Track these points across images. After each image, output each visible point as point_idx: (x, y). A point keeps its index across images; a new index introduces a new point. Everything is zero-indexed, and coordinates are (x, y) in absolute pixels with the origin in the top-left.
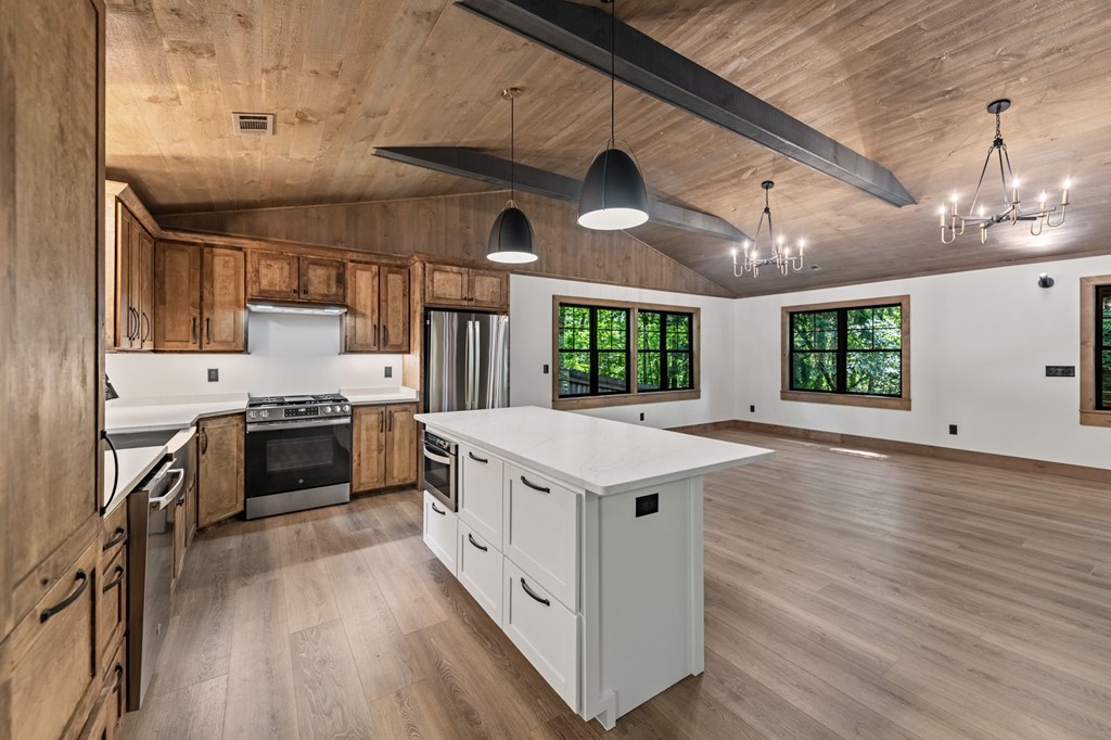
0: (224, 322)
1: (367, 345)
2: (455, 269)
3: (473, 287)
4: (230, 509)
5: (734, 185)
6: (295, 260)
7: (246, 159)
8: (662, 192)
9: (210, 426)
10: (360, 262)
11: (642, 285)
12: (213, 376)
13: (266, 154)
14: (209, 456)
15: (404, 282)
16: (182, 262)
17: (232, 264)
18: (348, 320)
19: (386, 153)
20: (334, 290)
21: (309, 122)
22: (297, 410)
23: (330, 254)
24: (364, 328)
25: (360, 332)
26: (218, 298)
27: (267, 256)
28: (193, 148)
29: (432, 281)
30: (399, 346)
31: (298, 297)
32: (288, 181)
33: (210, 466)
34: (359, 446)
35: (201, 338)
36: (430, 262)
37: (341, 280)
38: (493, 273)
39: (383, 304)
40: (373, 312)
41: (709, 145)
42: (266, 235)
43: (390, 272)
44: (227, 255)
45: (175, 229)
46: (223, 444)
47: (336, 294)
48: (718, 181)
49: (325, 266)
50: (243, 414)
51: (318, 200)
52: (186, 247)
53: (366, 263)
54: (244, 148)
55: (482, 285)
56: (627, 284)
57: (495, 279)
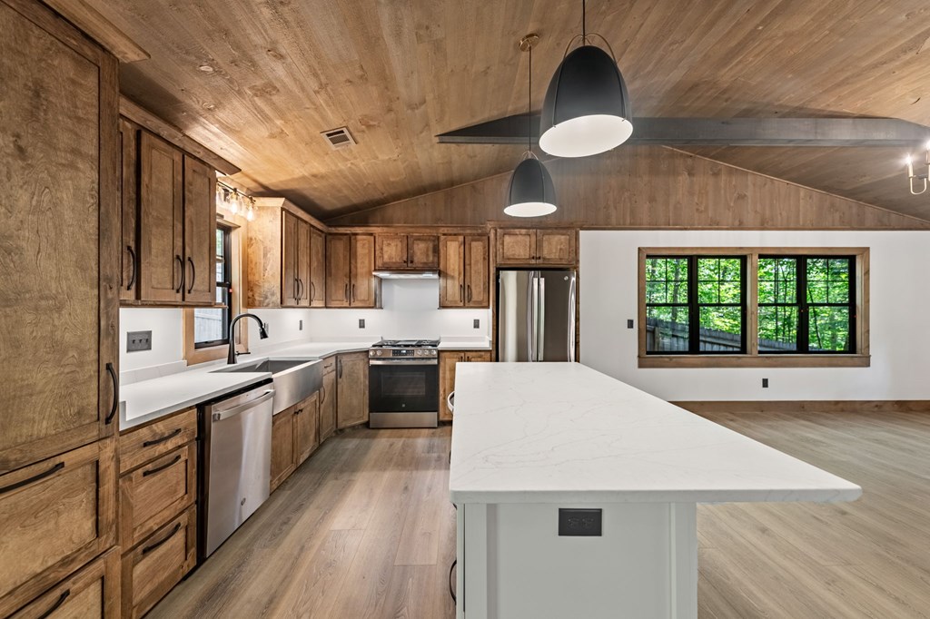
0: (364, 286)
1: (456, 302)
2: (523, 231)
3: (541, 246)
4: (358, 419)
5: (908, 63)
6: (405, 238)
7: (353, 167)
8: (781, 106)
9: (345, 359)
10: (450, 235)
11: (763, 226)
12: (362, 324)
13: (363, 161)
14: (345, 380)
15: (484, 248)
16: (339, 247)
17: (367, 246)
18: (442, 281)
19: (446, 139)
20: (431, 259)
21: (373, 126)
22: (400, 351)
23: (428, 230)
24: (453, 287)
25: (450, 292)
26: (359, 271)
27: (387, 237)
28: (318, 167)
29: (503, 244)
30: (481, 302)
31: (407, 266)
32: (392, 179)
33: (345, 387)
34: (444, 383)
35: (350, 298)
36: (501, 228)
37: (436, 251)
38: (561, 231)
39: (467, 267)
40: (459, 274)
41: (848, 17)
42: (392, 223)
43: (473, 240)
44: (364, 240)
45: (335, 226)
46: (353, 372)
47: (433, 262)
48: (875, 66)
49: (425, 240)
50: (367, 352)
51: (422, 190)
52: (341, 237)
53: (455, 235)
54: (347, 160)
55: (550, 244)
56: (741, 226)
57: (563, 237)
